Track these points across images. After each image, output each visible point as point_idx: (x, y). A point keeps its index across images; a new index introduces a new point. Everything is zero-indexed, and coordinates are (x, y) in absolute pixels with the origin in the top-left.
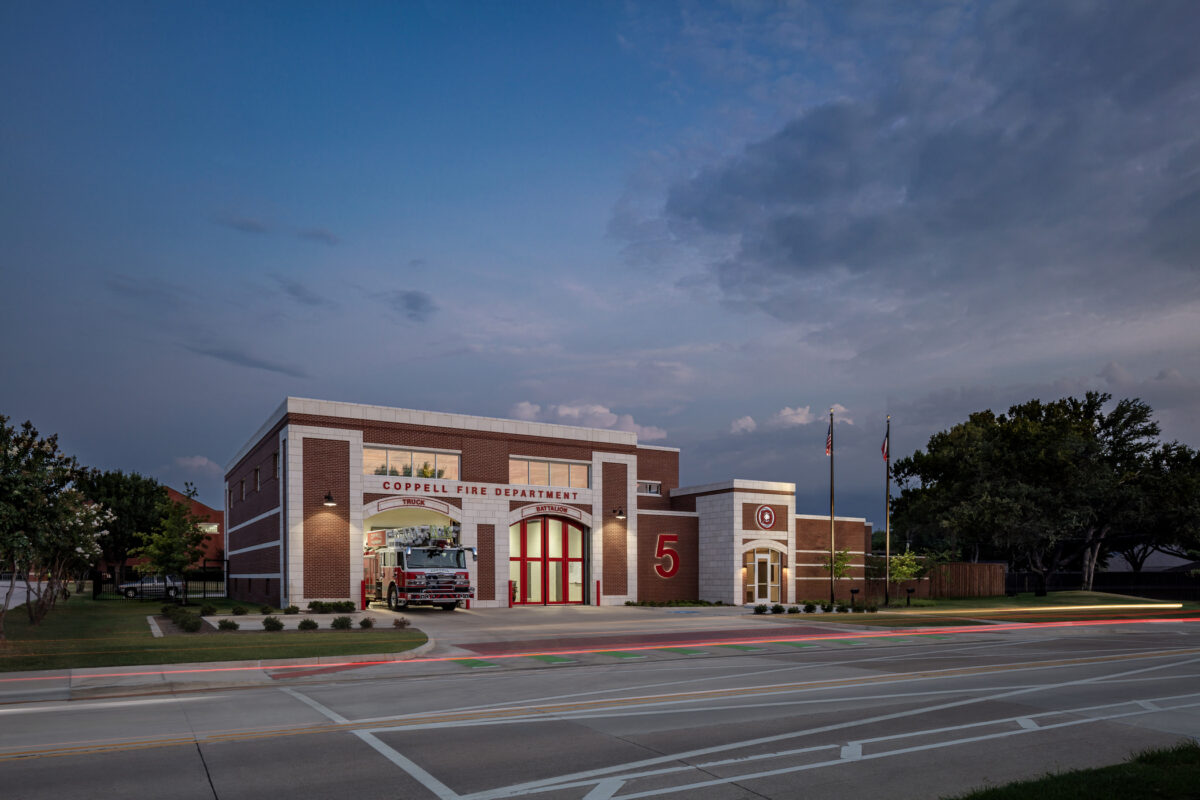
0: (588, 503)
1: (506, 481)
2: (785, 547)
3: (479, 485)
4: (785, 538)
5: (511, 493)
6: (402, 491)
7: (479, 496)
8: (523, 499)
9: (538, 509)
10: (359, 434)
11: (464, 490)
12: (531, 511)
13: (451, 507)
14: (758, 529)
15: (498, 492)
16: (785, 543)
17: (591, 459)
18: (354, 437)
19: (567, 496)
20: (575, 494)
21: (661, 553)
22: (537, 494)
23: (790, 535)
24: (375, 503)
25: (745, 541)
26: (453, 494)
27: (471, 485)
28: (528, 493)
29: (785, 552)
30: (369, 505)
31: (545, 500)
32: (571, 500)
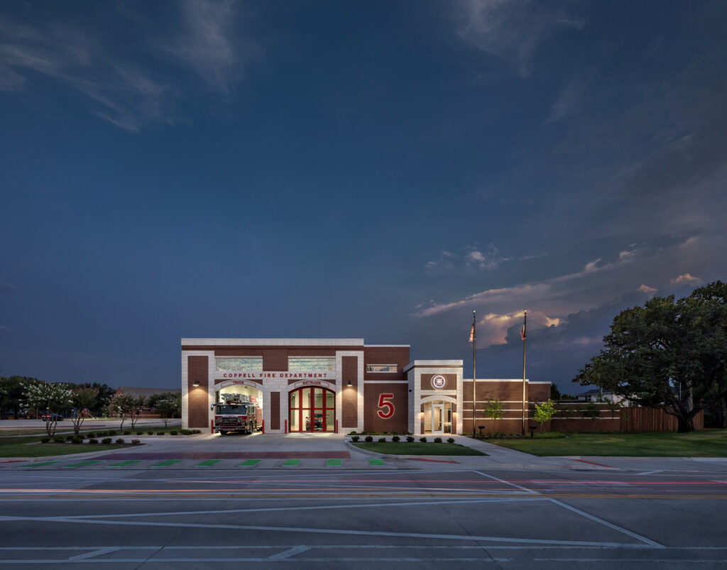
0: (333, 378)
1: (287, 370)
2: (454, 399)
3: (271, 373)
4: (454, 394)
5: (289, 375)
6: (233, 378)
7: (271, 378)
8: (295, 378)
9: (304, 383)
10: (213, 352)
11: (264, 375)
12: (300, 384)
13: (257, 384)
14: (433, 389)
15: (281, 376)
16: (455, 397)
17: (335, 355)
18: (210, 354)
19: (320, 375)
20: (325, 374)
21: (381, 404)
22: (303, 375)
23: (459, 392)
24: (220, 384)
25: (423, 397)
26: (259, 378)
27: (267, 373)
28: (298, 375)
29: (455, 403)
30: (218, 385)
31: (308, 378)
32: (323, 378)
